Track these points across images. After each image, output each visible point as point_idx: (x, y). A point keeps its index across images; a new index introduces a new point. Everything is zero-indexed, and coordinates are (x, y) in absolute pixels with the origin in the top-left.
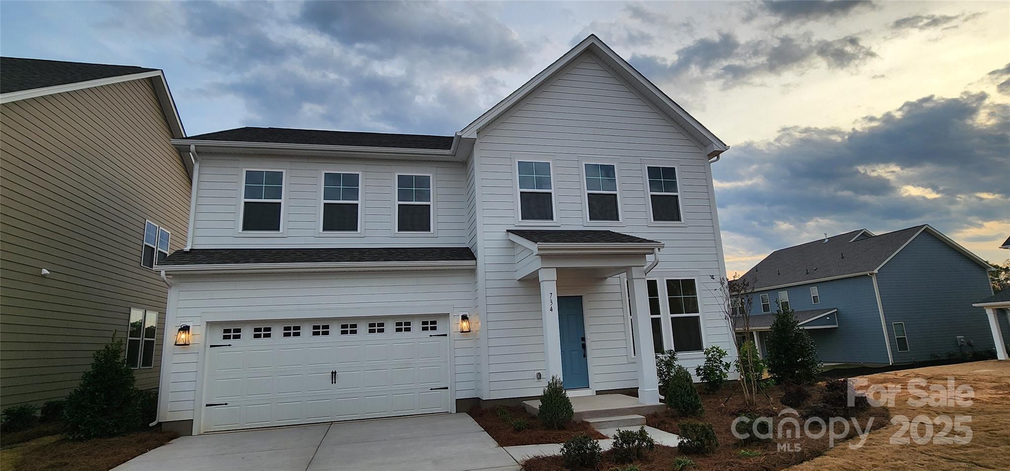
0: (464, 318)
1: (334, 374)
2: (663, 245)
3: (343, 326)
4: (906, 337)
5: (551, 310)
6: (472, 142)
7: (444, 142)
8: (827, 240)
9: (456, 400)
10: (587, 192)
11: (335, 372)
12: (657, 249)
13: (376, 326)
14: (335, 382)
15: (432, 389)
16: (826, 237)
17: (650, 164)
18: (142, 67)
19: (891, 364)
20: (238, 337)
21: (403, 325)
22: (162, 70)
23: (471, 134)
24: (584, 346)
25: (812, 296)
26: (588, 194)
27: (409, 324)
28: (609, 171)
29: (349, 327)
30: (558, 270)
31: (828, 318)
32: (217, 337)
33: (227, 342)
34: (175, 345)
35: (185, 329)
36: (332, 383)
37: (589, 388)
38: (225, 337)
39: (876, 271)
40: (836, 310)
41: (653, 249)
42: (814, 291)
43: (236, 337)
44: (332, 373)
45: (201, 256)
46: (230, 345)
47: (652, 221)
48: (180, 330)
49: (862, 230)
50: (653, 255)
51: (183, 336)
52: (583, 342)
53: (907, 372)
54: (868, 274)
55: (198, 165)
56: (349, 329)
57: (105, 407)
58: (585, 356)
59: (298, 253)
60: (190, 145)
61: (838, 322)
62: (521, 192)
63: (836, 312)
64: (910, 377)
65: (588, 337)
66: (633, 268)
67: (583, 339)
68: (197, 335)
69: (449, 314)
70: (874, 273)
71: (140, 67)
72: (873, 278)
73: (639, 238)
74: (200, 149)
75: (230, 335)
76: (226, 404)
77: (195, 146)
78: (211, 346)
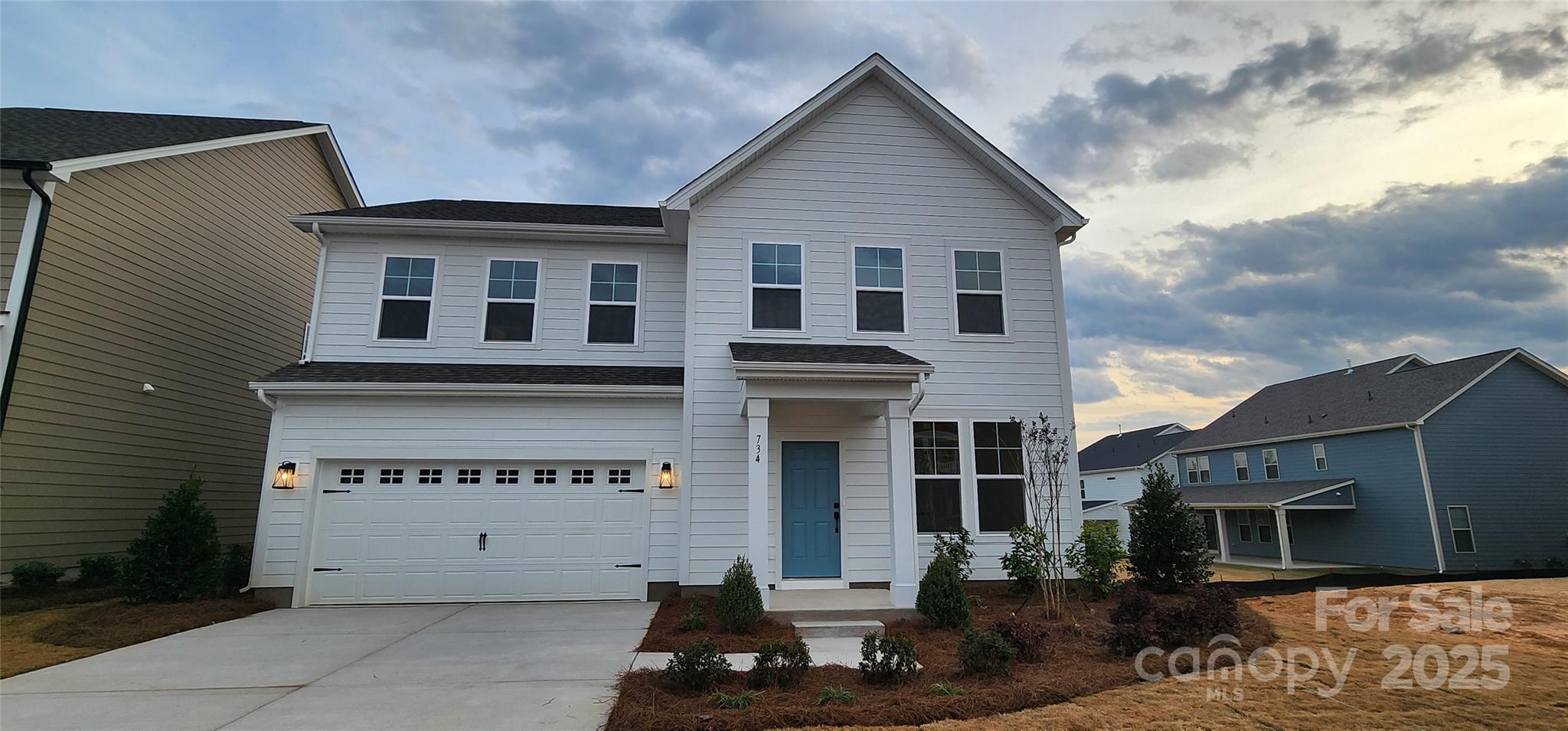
0: (666, 467)
1: (483, 536)
2: (932, 369)
3: (500, 473)
4: (1471, 529)
5: (758, 460)
6: (684, 217)
7: (649, 217)
8: (1350, 371)
9: (649, 583)
10: (855, 288)
11: (485, 535)
12: (922, 376)
13: (545, 474)
14: (484, 549)
15: (617, 566)
16: (1349, 365)
17: (957, 247)
18: (304, 122)
19: (1441, 572)
20: (360, 481)
21: (583, 475)
22: (329, 125)
23: (682, 204)
24: (837, 516)
25: (1315, 458)
26: (858, 292)
27: (591, 473)
28: (892, 257)
29: (507, 474)
30: (772, 402)
31: (1339, 494)
32: (334, 480)
33: (345, 487)
34: (273, 487)
35: (290, 467)
36: (480, 549)
37: (840, 577)
38: (343, 481)
39: (1420, 422)
40: (1353, 482)
41: (918, 374)
42: (1319, 451)
43: (356, 481)
44: (481, 535)
45: (318, 371)
46: (348, 491)
47: (957, 333)
48: (280, 468)
49: (1409, 356)
50: (918, 384)
51: (285, 476)
52: (836, 510)
53: (1447, 585)
54: (1407, 426)
55: (325, 249)
56: (507, 477)
57: (169, 563)
58: (838, 530)
59: (446, 370)
60: (312, 223)
61: (1356, 501)
62: (754, 289)
63: (1352, 484)
64: (1449, 593)
65: (843, 502)
66: (890, 402)
67: (837, 506)
68: (303, 477)
69: (645, 461)
70: (1417, 425)
71: (302, 122)
72: (1415, 433)
73: (911, 357)
74: (326, 228)
75: (350, 478)
76: (339, 570)
77: (319, 224)
78: (325, 492)
